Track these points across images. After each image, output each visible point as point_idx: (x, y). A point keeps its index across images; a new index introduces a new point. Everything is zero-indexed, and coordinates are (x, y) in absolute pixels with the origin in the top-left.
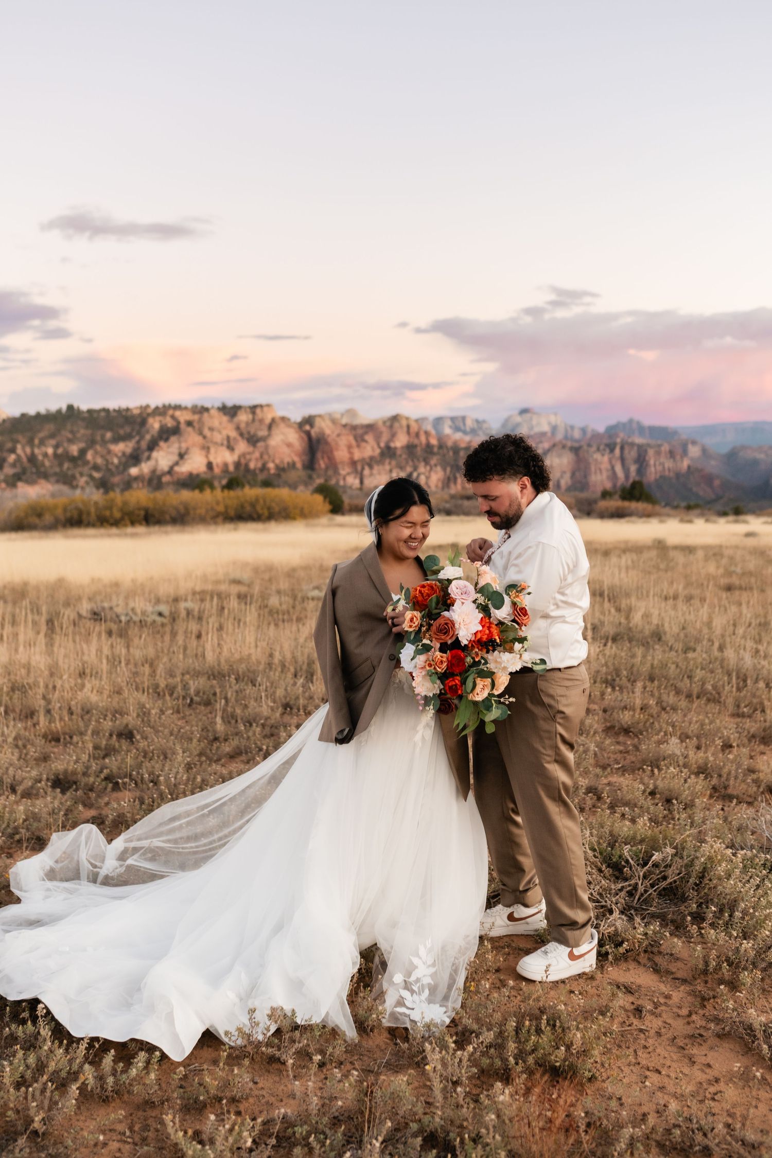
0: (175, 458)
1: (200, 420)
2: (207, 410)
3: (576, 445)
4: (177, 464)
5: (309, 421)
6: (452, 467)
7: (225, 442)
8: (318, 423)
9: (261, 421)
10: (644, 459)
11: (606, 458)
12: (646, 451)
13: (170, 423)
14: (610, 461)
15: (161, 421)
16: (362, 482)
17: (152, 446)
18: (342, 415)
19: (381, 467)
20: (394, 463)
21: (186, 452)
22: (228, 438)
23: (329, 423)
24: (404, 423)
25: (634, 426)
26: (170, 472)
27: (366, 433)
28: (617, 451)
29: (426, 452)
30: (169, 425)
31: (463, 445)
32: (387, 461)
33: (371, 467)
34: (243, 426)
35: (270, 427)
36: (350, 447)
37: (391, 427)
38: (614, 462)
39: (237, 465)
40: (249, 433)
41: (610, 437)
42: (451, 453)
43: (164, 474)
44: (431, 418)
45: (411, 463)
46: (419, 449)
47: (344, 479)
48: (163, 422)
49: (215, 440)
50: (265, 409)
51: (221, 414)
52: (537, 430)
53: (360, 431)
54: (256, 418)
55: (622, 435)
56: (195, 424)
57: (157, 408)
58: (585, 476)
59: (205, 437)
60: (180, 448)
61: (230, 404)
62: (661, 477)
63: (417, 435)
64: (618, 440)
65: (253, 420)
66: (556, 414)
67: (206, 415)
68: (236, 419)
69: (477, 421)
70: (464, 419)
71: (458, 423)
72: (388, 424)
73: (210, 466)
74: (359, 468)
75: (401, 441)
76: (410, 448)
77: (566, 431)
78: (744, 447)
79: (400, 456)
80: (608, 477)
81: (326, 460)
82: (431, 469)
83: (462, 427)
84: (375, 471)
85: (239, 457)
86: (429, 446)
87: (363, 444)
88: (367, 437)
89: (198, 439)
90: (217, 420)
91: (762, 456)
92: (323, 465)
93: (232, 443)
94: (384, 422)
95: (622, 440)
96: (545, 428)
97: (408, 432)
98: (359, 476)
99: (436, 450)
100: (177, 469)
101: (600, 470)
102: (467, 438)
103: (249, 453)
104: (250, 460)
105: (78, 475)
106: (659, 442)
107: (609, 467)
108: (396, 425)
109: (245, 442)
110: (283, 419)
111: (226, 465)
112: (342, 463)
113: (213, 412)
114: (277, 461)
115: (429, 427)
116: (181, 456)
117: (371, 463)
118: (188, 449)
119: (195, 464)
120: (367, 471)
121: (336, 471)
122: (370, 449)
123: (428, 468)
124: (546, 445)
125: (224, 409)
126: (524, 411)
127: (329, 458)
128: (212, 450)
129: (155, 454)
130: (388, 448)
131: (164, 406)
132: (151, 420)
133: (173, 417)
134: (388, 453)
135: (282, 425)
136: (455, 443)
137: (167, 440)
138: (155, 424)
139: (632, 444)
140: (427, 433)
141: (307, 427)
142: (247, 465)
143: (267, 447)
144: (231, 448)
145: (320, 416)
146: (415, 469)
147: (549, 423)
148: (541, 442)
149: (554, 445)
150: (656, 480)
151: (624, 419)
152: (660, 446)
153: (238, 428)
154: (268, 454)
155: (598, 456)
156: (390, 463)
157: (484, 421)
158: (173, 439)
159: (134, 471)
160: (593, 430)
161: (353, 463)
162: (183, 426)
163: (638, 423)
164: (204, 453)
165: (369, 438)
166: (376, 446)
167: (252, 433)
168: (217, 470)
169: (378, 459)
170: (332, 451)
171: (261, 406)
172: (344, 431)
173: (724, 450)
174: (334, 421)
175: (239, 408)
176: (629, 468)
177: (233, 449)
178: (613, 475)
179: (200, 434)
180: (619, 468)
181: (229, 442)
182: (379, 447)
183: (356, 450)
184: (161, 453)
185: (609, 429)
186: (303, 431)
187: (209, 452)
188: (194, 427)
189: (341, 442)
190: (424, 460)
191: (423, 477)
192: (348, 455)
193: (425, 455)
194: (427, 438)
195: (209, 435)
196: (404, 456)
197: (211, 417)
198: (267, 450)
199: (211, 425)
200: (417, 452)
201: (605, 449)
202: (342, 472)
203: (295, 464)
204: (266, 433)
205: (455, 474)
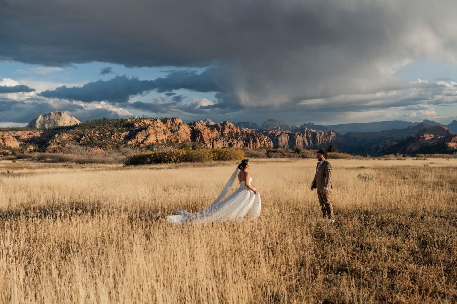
0: (144, 138)
1: (153, 124)
3: (290, 132)
4: (145, 140)
5: (194, 123)
6: (246, 140)
8: (197, 123)
9: (176, 124)
10: (315, 137)
11: (301, 137)
12: (316, 135)
13: (142, 124)
14: (303, 138)
16: (213, 146)
17: (136, 133)
19: (220, 141)
20: (224, 139)
21: (148, 135)
23: (200, 124)
24: (228, 124)
25: (311, 125)
26: (143, 142)
27: (214, 128)
28: (305, 134)
29: (236, 135)
30: (142, 126)
31: (250, 133)
32: (222, 138)
33: (216, 141)
34: (169, 126)
36: (208, 134)
38: (304, 139)
39: (167, 140)
40: (171, 128)
41: (302, 129)
42: (245, 135)
43: (140, 143)
45: (231, 139)
47: (206, 145)
48: (140, 124)
49: (159, 131)
50: (177, 119)
51: (161, 121)
52: (275, 127)
53: (211, 128)
55: (306, 128)
57: (137, 119)
58: (294, 143)
59: (155, 130)
60: (146, 134)
61: (164, 117)
62: (321, 144)
63: (233, 129)
65: (173, 123)
66: (282, 121)
67: (155, 121)
68: (166, 124)
69: (253, 123)
70: (248, 122)
71: (246, 124)
72: (222, 125)
73: (157, 140)
74: (212, 141)
75: (227, 131)
76: (230, 134)
77: (286, 127)
78: (351, 133)
79: (227, 137)
81: (199, 138)
82: (238, 141)
83: (248, 126)
84: (218, 142)
85: (168, 138)
86: (237, 133)
87: (214, 132)
88: (214, 130)
89: (153, 131)
90: (159, 123)
91: (358, 136)
94: (220, 124)
95: (307, 131)
96: (278, 126)
97: (229, 128)
98: (212, 144)
99: (240, 134)
100: (145, 141)
101: (299, 141)
102: (250, 130)
103: (171, 136)
105: (108, 144)
106: (320, 131)
107: (303, 141)
108: (225, 125)
109: (170, 131)
111: (163, 140)
112: (206, 139)
113: (158, 120)
114: (182, 139)
117: (216, 139)
119: (152, 140)
120: (215, 142)
121: (204, 142)
122: (216, 134)
124: (279, 132)
125: (162, 119)
126: (270, 120)
127: (201, 137)
129: (137, 136)
130: (222, 133)
132: (135, 124)
133: (144, 123)
134: (222, 135)
135: (184, 125)
136: (246, 131)
137: (141, 131)
138: (137, 125)
139: (311, 132)
140: (236, 128)
141: (193, 126)
142: (171, 140)
143: (178, 133)
146: (233, 141)
147: (280, 124)
148: (277, 131)
149: (282, 133)
150: (320, 145)
151: (307, 123)
152: (321, 133)
153: (167, 126)
155: (298, 136)
157: (256, 124)
158: (144, 131)
159: (129, 143)
160: (296, 127)
161: (210, 139)
162: (147, 126)
164: (155, 136)
166: (218, 133)
168: (160, 142)
169: (219, 138)
170: (202, 135)
172: (206, 128)
173: (344, 134)
174: (202, 124)
175: (167, 119)
176: (310, 141)
177: (166, 134)
178: (304, 143)
179: (153, 129)
180: (306, 141)
181: (164, 131)
182: (219, 133)
183: (211, 134)
184: (139, 136)
185: (301, 126)
186: (191, 128)
187: (157, 136)
188: (151, 126)
189: (205, 132)
190: (235, 138)
191: (235, 144)
192: (208, 136)
193: (236, 136)
194: (236, 130)
195: (157, 129)
196: (228, 137)
197: (157, 122)
198: (178, 135)
199: (157, 125)
200: (233, 135)
201: (301, 134)
202: (206, 143)
203: (188, 140)
204: (178, 128)
205: (247, 143)
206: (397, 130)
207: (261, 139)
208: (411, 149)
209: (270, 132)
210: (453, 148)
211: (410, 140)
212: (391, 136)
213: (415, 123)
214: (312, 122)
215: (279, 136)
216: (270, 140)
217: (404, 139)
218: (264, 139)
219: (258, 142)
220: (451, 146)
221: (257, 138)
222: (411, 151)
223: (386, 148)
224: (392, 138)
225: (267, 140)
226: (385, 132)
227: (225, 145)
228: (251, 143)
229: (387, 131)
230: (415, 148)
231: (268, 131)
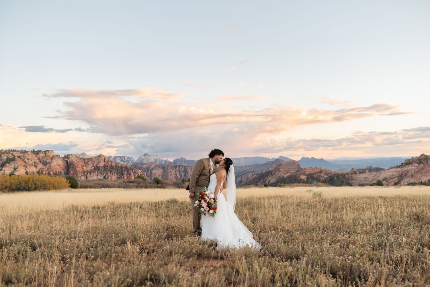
0: (13, 170)
1: (24, 156)
2: (27, 152)
3: (164, 166)
4: (13, 172)
5: (67, 156)
6: (120, 173)
7: (34, 164)
8: (71, 157)
9: (48, 156)
10: (187, 171)
11: (174, 171)
12: (187, 168)
13: (11, 156)
14: (175, 172)
15: (7, 156)
16: (87, 179)
17: (3, 165)
18: (80, 155)
19: (94, 174)
20: (99, 172)
22: (35, 162)
23: (75, 157)
24: (103, 158)
25: (183, 160)
27: (89, 161)
28: (178, 168)
30: (11, 157)
31: (124, 166)
32: (97, 171)
33: (90, 174)
34: (41, 158)
35: (52, 159)
36: (82, 166)
37: (98, 159)
38: (176, 172)
39: (38, 172)
40: (43, 161)
41: (175, 163)
42: (120, 169)
44: (113, 157)
45: (105, 172)
46: (108, 167)
47: (80, 178)
48: (8, 156)
49: (29, 163)
50: (50, 152)
51: (32, 153)
52: (150, 161)
53: (86, 161)
54: (46, 155)
55: (179, 163)
56: (21, 157)
57: (6, 151)
58: (167, 177)
59: (25, 162)
60: (15, 166)
61: (36, 150)
63: (108, 162)
64: (178, 165)
65: (45, 156)
66: (156, 156)
67: (26, 153)
68: (38, 156)
69: (129, 158)
70: (124, 157)
71: (122, 158)
72: (97, 158)
73: (27, 173)
74: (86, 174)
75: (102, 164)
76: (105, 167)
77: (160, 161)
79: (101, 170)
80: (174, 177)
81: (73, 171)
82: (113, 174)
83: (124, 160)
84: (92, 175)
85: (39, 170)
86: (112, 166)
87: (88, 165)
88: (89, 163)
89: (23, 163)
90: (31, 156)
92: (72, 173)
93: (36, 164)
94: (96, 158)
95: (179, 164)
96: (153, 160)
97: (105, 161)
98: (86, 177)
99: (114, 167)
101: (172, 174)
102: (126, 164)
103: (43, 168)
104: (43, 171)
106: (191, 165)
107: (175, 174)
108: (100, 158)
109: (41, 164)
110: (57, 156)
111: (33, 172)
112: (79, 172)
113: (28, 152)
114: (54, 171)
115: (112, 160)
116: (15, 169)
117: (90, 172)
118: (18, 166)
119: (21, 172)
120: (89, 175)
121: (77, 175)
122: (90, 167)
123: (112, 174)
124: (153, 166)
125: (34, 152)
126: (146, 155)
127: (74, 170)
128: (28, 167)
129: (4, 168)
130: (97, 167)
131: (9, 150)
132: (3, 155)
133: (12, 154)
134: (97, 168)
135: (57, 158)
136: (122, 165)
137: (9, 163)
138: (5, 157)
139: (182, 166)
140: (111, 161)
141: (67, 159)
142: (42, 173)
143: (50, 166)
144: (36, 166)
145: (71, 155)
146: (107, 174)
147: (154, 159)
148: (151, 165)
149: (156, 166)
151: (179, 158)
152: (192, 166)
153: (39, 159)
154: (50, 168)
155: (171, 170)
156: (97, 172)
157: (131, 158)
158: (12, 162)
160: (169, 161)
161: (84, 172)
162: (16, 158)
163: (184, 159)
164: (25, 168)
165: (90, 163)
166: (92, 166)
167: (45, 161)
168: (30, 175)
169: (93, 171)
170: (76, 168)
171: (49, 151)
172: (80, 161)
174: (76, 157)
175: (40, 151)
176: (181, 174)
177: (37, 167)
178: (176, 177)
179: (23, 161)
180: (178, 174)
181: (35, 164)
182: (94, 166)
183: (85, 167)
184: (6, 168)
185: (174, 161)
186: (65, 161)
187: (27, 168)
188: (21, 158)
189: (79, 165)
190: (110, 171)
191: (110, 177)
192: (82, 169)
193: (111, 169)
194: (111, 163)
195: (27, 161)
196: (103, 170)
197: (28, 155)
198: (50, 167)
199: (28, 158)
200: (107, 168)
201: (173, 168)
202: (79, 175)
203: (61, 172)
204: (50, 161)
205: (121, 176)
206: (258, 165)
207: (135, 172)
208: (269, 182)
209: (145, 166)
210: (303, 180)
211: (269, 173)
212: (253, 170)
213: (272, 159)
214: (183, 158)
215: (153, 169)
216: (144, 174)
217: (263, 173)
218: (137, 172)
219: (132, 175)
220: (302, 179)
221: (131, 171)
222: (270, 183)
223: (249, 181)
224: (254, 172)
225: (141, 173)
226: (248, 166)
227: (99, 178)
228: (125, 176)
229: (249, 166)
230: (273, 181)
231: (143, 164)
